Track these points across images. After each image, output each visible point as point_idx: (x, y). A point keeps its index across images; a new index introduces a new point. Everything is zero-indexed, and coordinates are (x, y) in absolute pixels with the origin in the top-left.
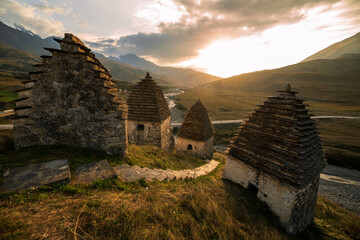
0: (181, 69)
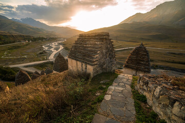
0: (63, 27)
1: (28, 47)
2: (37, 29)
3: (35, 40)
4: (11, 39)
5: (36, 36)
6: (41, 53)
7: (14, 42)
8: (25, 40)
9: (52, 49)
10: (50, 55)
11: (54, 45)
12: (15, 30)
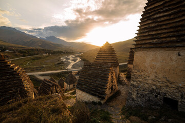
0: (79, 43)
1: (48, 58)
2: (57, 44)
3: (54, 53)
4: (36, 52)
5: (56, 50)
6: (58, 64)
7: (37, 54)
8: (46, 53)
9: (70, 61)
10: (67, 66)
11: (71, 57)
12: (40, 46)
